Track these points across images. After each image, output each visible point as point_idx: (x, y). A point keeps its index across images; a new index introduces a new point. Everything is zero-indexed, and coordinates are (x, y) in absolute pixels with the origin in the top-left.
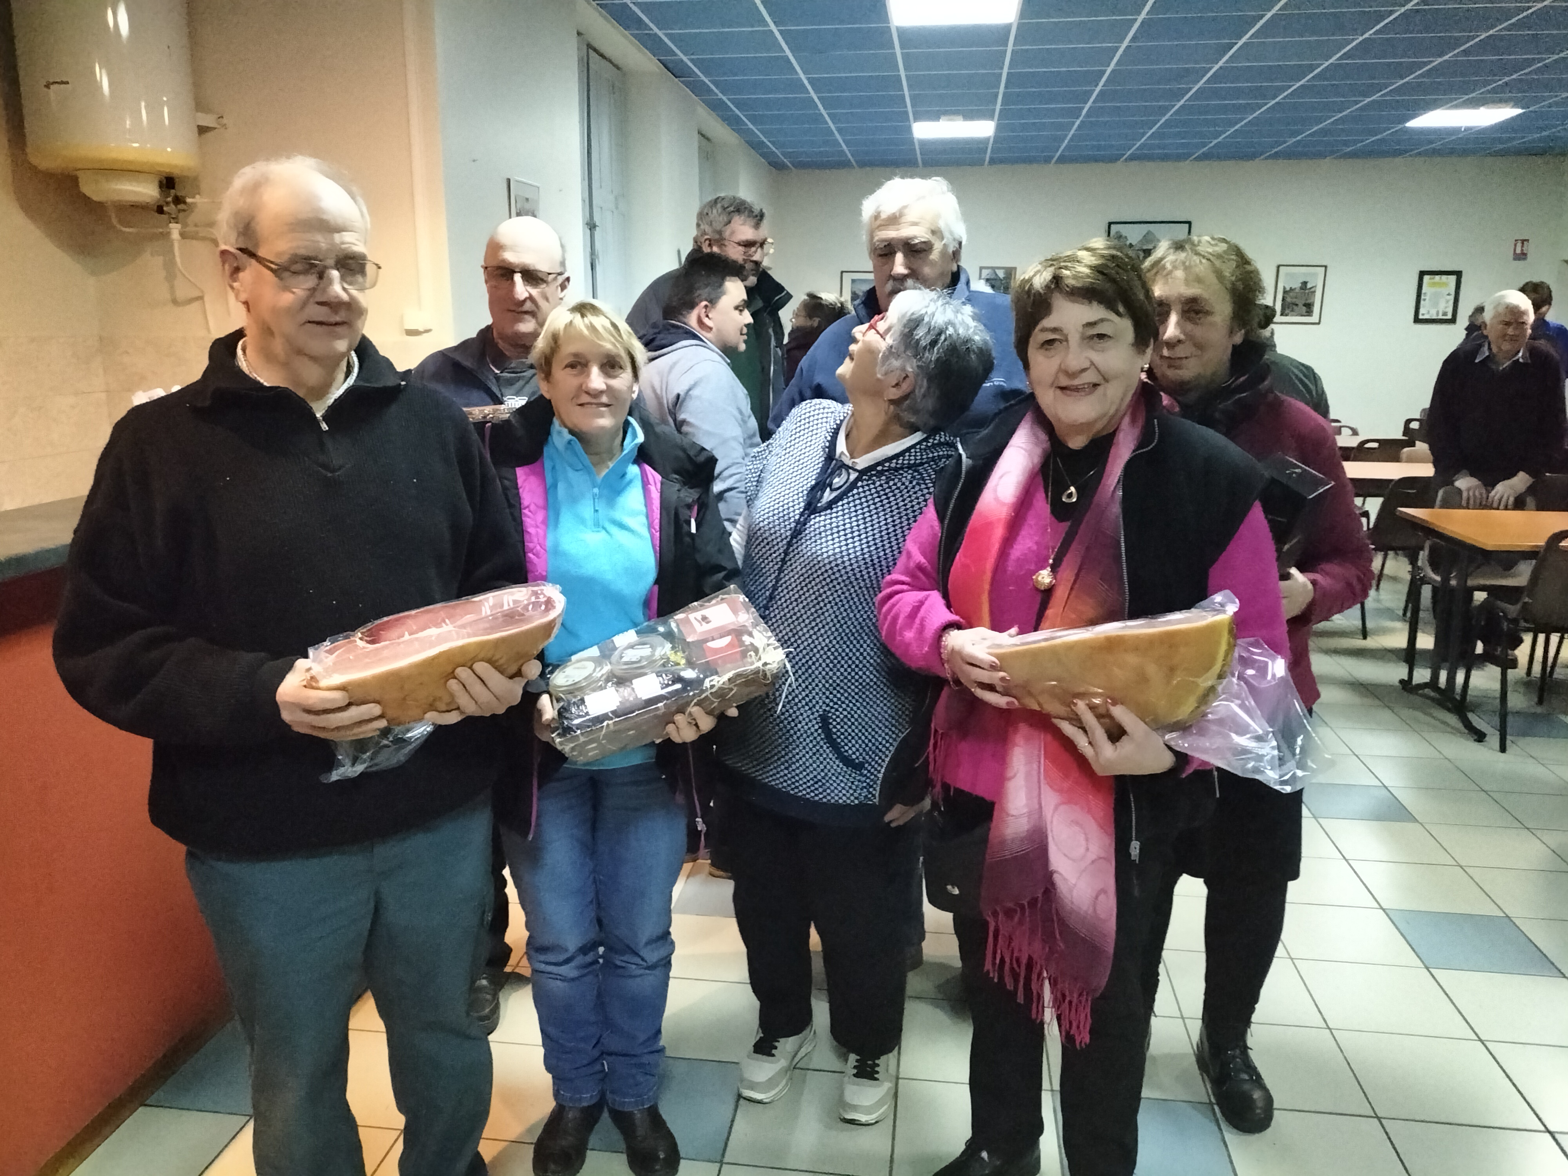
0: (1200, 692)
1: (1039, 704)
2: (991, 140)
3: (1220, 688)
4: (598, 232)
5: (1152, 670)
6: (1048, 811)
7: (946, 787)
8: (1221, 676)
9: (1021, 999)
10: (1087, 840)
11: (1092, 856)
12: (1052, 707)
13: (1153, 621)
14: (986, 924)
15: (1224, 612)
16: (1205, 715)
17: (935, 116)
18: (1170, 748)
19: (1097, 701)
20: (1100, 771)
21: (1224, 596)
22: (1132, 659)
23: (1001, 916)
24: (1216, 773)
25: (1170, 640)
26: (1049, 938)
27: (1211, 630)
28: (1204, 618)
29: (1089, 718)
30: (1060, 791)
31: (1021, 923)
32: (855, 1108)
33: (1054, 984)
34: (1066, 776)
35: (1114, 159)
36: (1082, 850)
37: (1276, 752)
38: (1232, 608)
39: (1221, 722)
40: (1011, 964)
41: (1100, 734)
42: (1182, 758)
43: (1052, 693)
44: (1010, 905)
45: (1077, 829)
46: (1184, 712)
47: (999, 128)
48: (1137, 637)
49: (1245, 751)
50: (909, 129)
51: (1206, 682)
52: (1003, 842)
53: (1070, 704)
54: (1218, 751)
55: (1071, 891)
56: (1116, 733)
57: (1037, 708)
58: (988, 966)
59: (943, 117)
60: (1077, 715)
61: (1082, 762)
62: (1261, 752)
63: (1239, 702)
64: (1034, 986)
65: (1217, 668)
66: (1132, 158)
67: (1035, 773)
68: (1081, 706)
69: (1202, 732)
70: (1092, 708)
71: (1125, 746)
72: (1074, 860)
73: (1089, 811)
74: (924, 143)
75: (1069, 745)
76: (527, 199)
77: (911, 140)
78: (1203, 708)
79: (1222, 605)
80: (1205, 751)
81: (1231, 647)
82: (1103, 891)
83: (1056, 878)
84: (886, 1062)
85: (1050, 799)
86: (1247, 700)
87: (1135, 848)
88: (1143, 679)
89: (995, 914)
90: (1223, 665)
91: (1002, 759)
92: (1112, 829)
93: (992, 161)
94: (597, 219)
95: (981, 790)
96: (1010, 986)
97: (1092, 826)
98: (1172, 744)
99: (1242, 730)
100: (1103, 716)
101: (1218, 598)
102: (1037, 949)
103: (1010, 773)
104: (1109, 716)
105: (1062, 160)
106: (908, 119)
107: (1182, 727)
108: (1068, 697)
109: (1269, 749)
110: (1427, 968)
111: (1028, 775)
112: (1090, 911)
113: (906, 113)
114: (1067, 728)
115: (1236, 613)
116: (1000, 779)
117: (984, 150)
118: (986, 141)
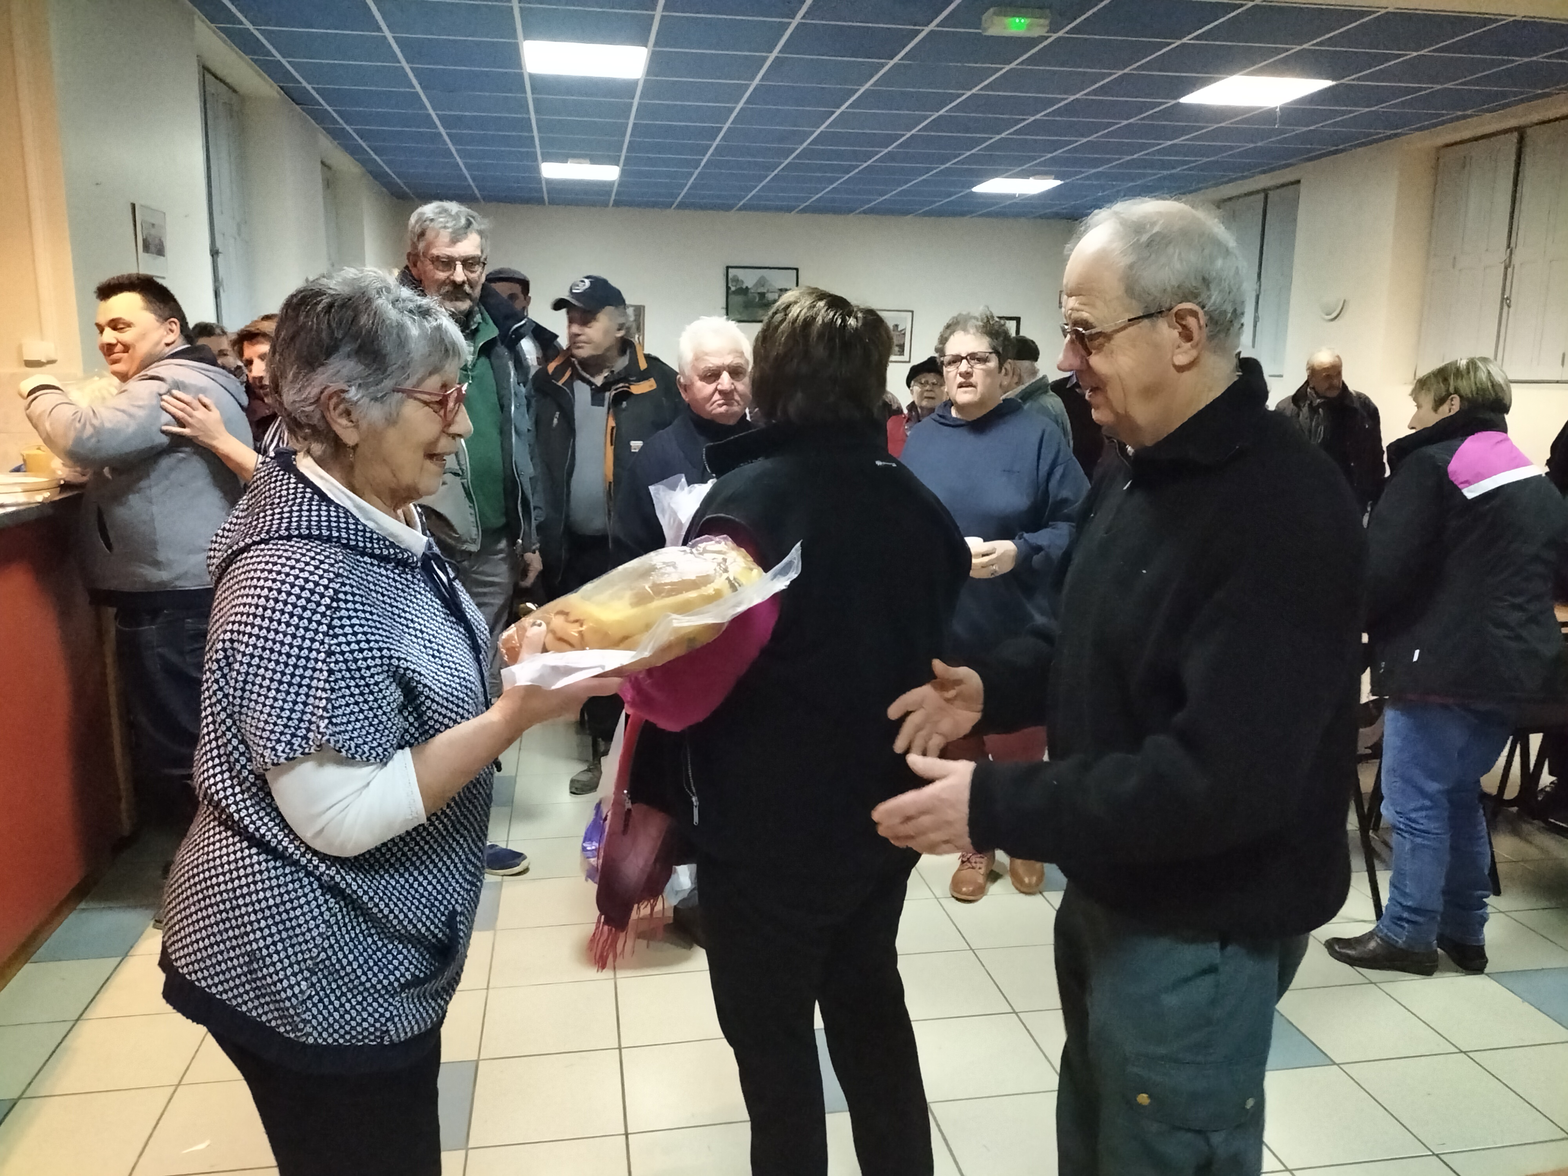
2: (616, 185)
4: (219, 259)
17: (562, 158)
35: (728, 208)
47: (623, 173)
50: (537, 170)
59: (570, 160)
66: (744, 208)
74: (549, 182)
77: (538, 179)
93: (617, 204)
94: (218, 245)
105: (682, 206)
106: (536, 160)
113: (535, 153)
117: (609, 193)
118: (611, 184)
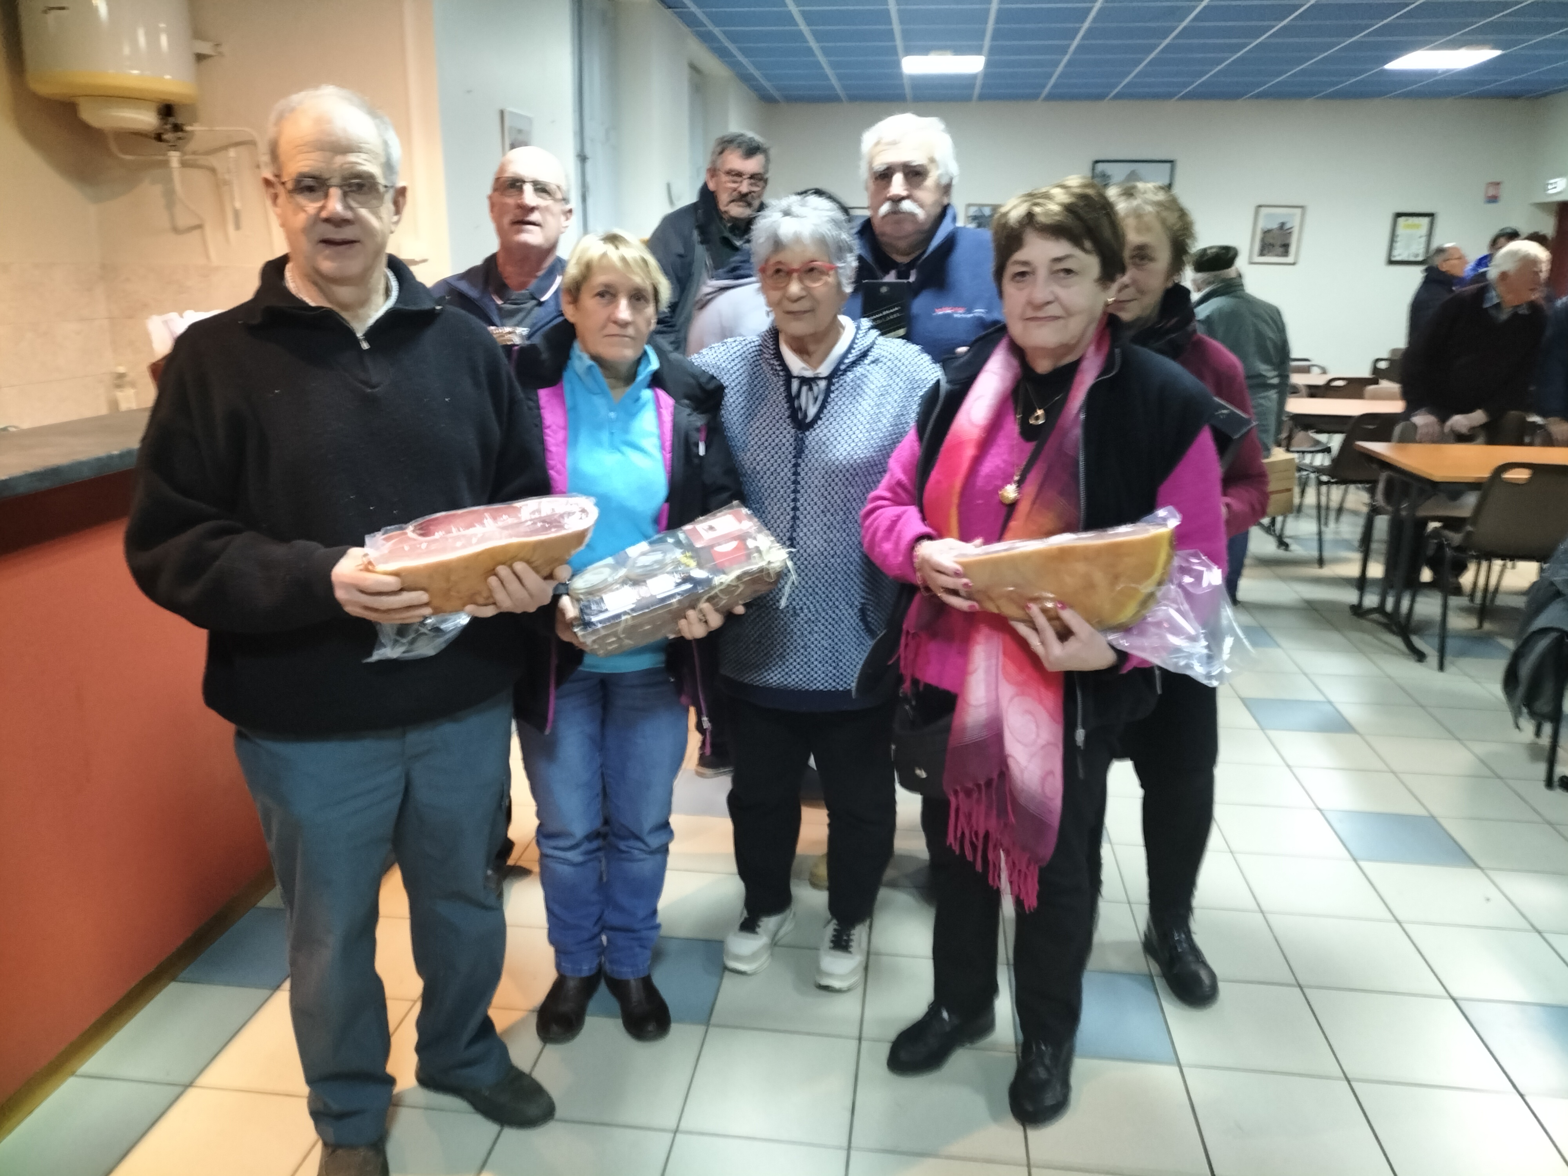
0: (1140, 597)
1: (998, 607)
2: (981, 77)
3: (1159, 594)
4: (589, 165)
5: (1099, 577)
6: (1004, 703)
7: (915, 682)
8: (1160, 583)
9: (979, 867)
10: (1038, 727)
11: (1041, 741)
12: (1009, 610)
13: (1103, 534)
14: (948, 803)
15: (1165, 525)
16: (1145, 618)
17: (924, 51)
18: (1113, 647)
19: (1050, 605)
20: (1051, 666)
21: (1168, 511)
22: (1081, 567)
23: (961, 795)
24: (1157, 672)
25: (1116, 550)
26: (1002, 813)
27: (1153, 542)
28: (1147, 531)
29: (1041, 621)
30: (1017, 684)
31: (979, 801)
32: (830, 975)
33: (1008, 853)
34: (1021, 670)
35: (1100, 97)
36: (1033, 736)
37: (1205, 651)
38: (1174, 522)
39: (1158, 624)
40: (971, 837)
41: (1050, 634)
42: (1123, 656)
43: (1009, 597)
44: (970, 785)
45: (1028, 717)
46: (1127, 614)
47: (988, 64)
48: (1086, 548)
49: (1177, 650)
50: (898, 64)
51: (1146, 588)
52: (964, 729)
53: (1025, 608)
54: (1155, 650)
55: (1022, 772)
56: (1065, 634)
57: (995, 611)
58: (951, 839)
59: (932, 53)
60: (1031, 618)
61: (1034, 660)
62: (1193, 651)
63: (1175, 606)
64: (991, 856)
65: (1157, 576)
66: (1119, 96)
67: (993, 669)
68: (1034, 609)
69: (1142, 633)
70: (1045, 611)
71: (1072, 645)
72: (1026, 745)
73: (1041, 702)
74: (911, 78)
75: (1023, 644)
76: (520, 131)
77: (900, 75)
78: (1143, 612)
79: (1165, 519)
80: (1143, 649)
81: (1170, 558)
82: (1051, 773)
83: (1011, 763)
84: (859, 933)
85: (1007, 691)
86: (1182, 604)
87: (1080, 735)
88: (1090, 586)
89: (956, 793)
90: (1163, 574)
91: (964, 653)
92: (1060, 719)
93: (982, 97)
94: (588, 152)
95: (946, 684)
96: (969, 857)
97: (1043, 716)
98: (1115, 643)
99: (1176, 630)
100: (1053, 618)
101: (1161, 513)
102: (993, 824)
103: (971, 667)
104: (1058, 618)
105: (1051, 97)
106: (897, 54)
107: (1125, 629)
108: (1024, 601)
109: (1201, 647)
110: (1355, 860)
111: (987, 671)
112: (1040, 790)
113: (896, 47)
114: (1023, 629)
115: (1178, 527)
116: (963, 673)
117: (972, 87)
118: (974, 77)
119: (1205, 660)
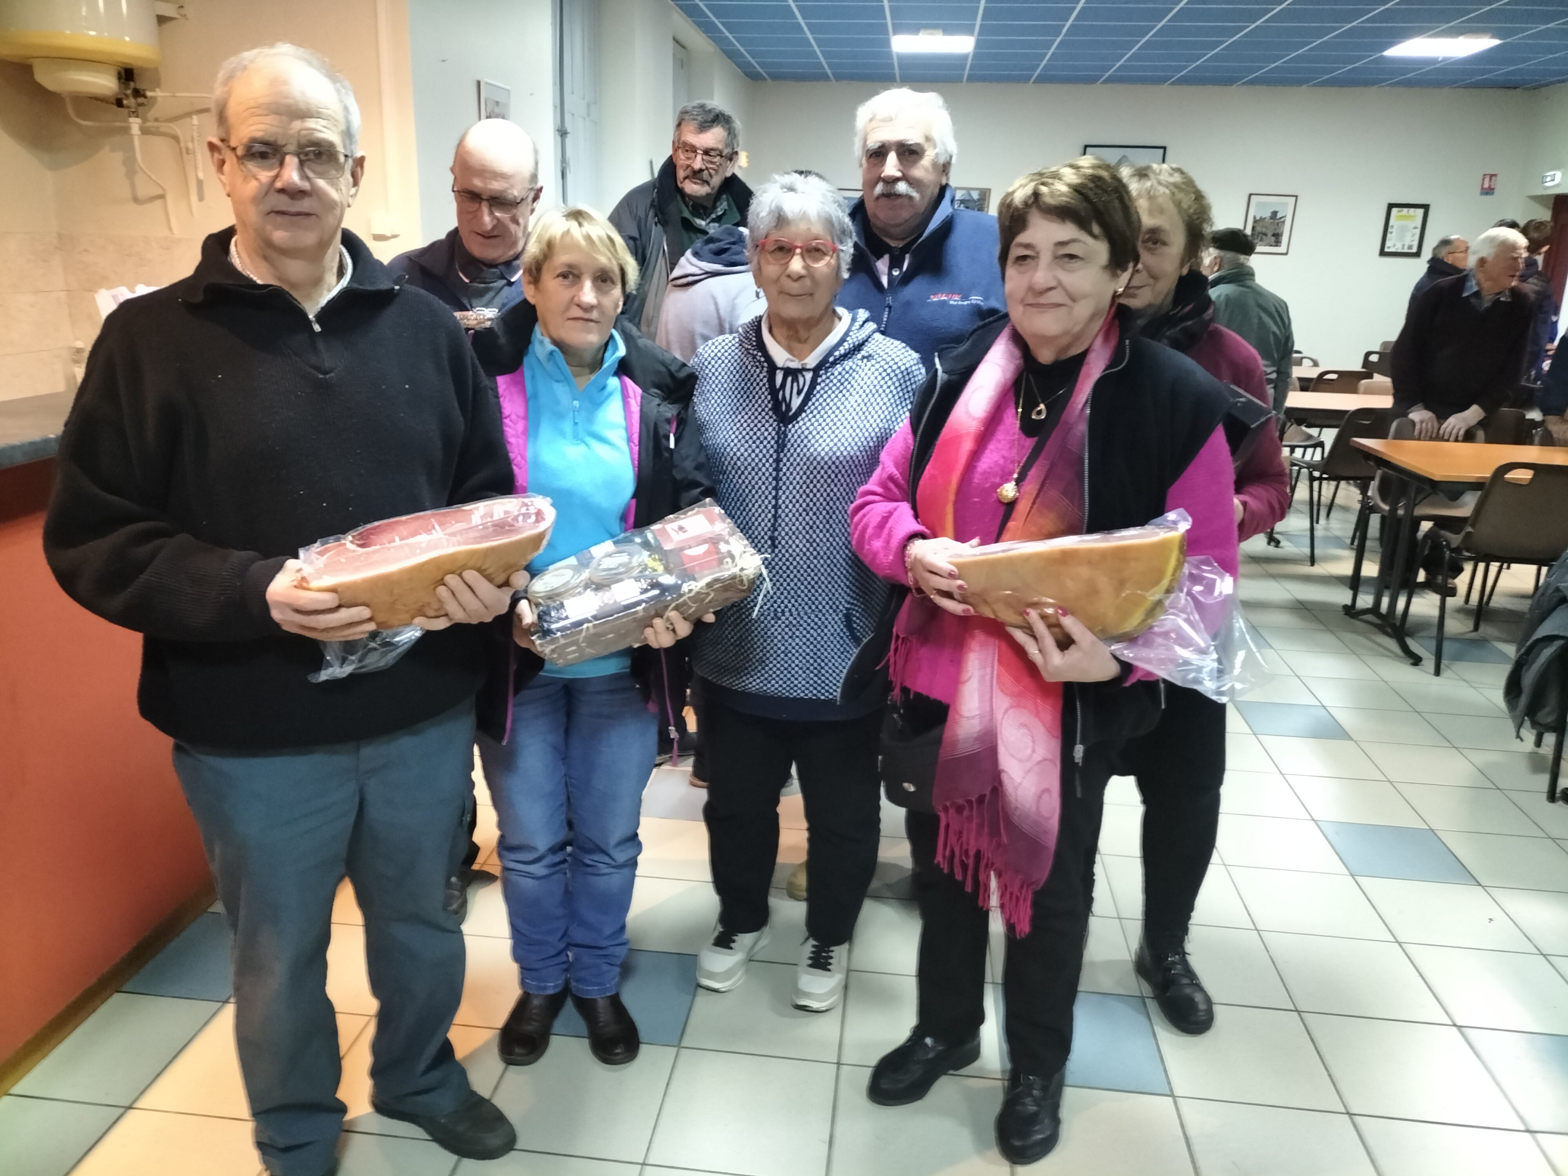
0: (1147, 605)
1: (994, 612)
2: (970, 57)
3: (1167, 603)
4: (569, 140)
5: (1104, 583)
6: (999, 715)
7: (905, 691)
8: (1168, 591)
9: (969, 888)
10: (1033, 742)
11: (1037, 757)
12: (1007, 615)
13: (1108, 536)
14: (937, 819)
15: (1176, 529)
16: (1151, 627)
17: (915, 29)
18: (1116, 658)
19: (1050, 611)
20: (1048, 678)
22: (1084, 572)
23: (952, 812)
25: (1122, 554)
26: (995, 832)
27: (1162, 547)
28: (1157, 534)
29: (1040, 627)
30: (1012, 695)
31: (970, 819)
32: (808, 995)
33: (999, 875)
34: (1018, 680)
35: (1091, 80)
36: (1029, 751)
37: (1215, 665)
39: (1166, 635)
40: (961, 856)
41: (1049, 642)
42: (1127, 668)
43: (1008, 602)
44: (960, 801)
45: (1024, 730)
46: (1131, 624)
47: (978, 44)
48: (1091, 551)
49: (1187, 663)
50: (887, 43)
51: (1154, 595)
52: (955, 743)
53: (1023, 614)
54: (1162, 662)
55: (1016, 789)
56: (1065, 642)
57: (992, 616)
58: (939, 858)
59: (922, 31)
60: (1028, 623)
61: (1031, 669)
62: (1201, 663)
63: (1184, 616)
64: (982, 877)
65: (1165, 583)
66: (1109, 80)
67: (988, 677)
68: (1033, 615)
69: (1148, 644)
70: (1044, 617)
71: (1073, 653)
72: (1020, 761)
73: (1037, 715)
74: (901, 57)
75: (1020, 651)
76: (497, 103)
77: (889, 55)
78: (1149, 621)
79: (1176, 523)
80: (1149, 661)
81: (1180, 564)
82: (1047, 791)
83: (1005, 778)
84: (839, 953)
85: (1002, 702)
86: (1192, 614)
87: (1079, 751)
88: (1093, 592)
89: (946, 809)
90: (1171, 581)
91: (957, 663)
92: (1058, 732)
93: (972, 79)
94: (569, 127)
95: (936, 694)
96: (959, 877)
97: (1040, 731)
98: (1118, 654)
99: (1184, 642)
100: (1053, 625)
102: (984, 844)
103: (965, 676)
104: (1059, 625)
105: (1041, 80)
106: (887, 33)
107: (1131, 639)
108: (1022, 606)
109: (1210, 661)
110: (1352, 875)
111: (982, 680)
112: (1034, 809)
113: (886, 25)
114: (1020, 636)
115: (1188, 531)
116: (955, 682)
117: (963, 67)
118: (965, 57)
119: (1215, 674)
